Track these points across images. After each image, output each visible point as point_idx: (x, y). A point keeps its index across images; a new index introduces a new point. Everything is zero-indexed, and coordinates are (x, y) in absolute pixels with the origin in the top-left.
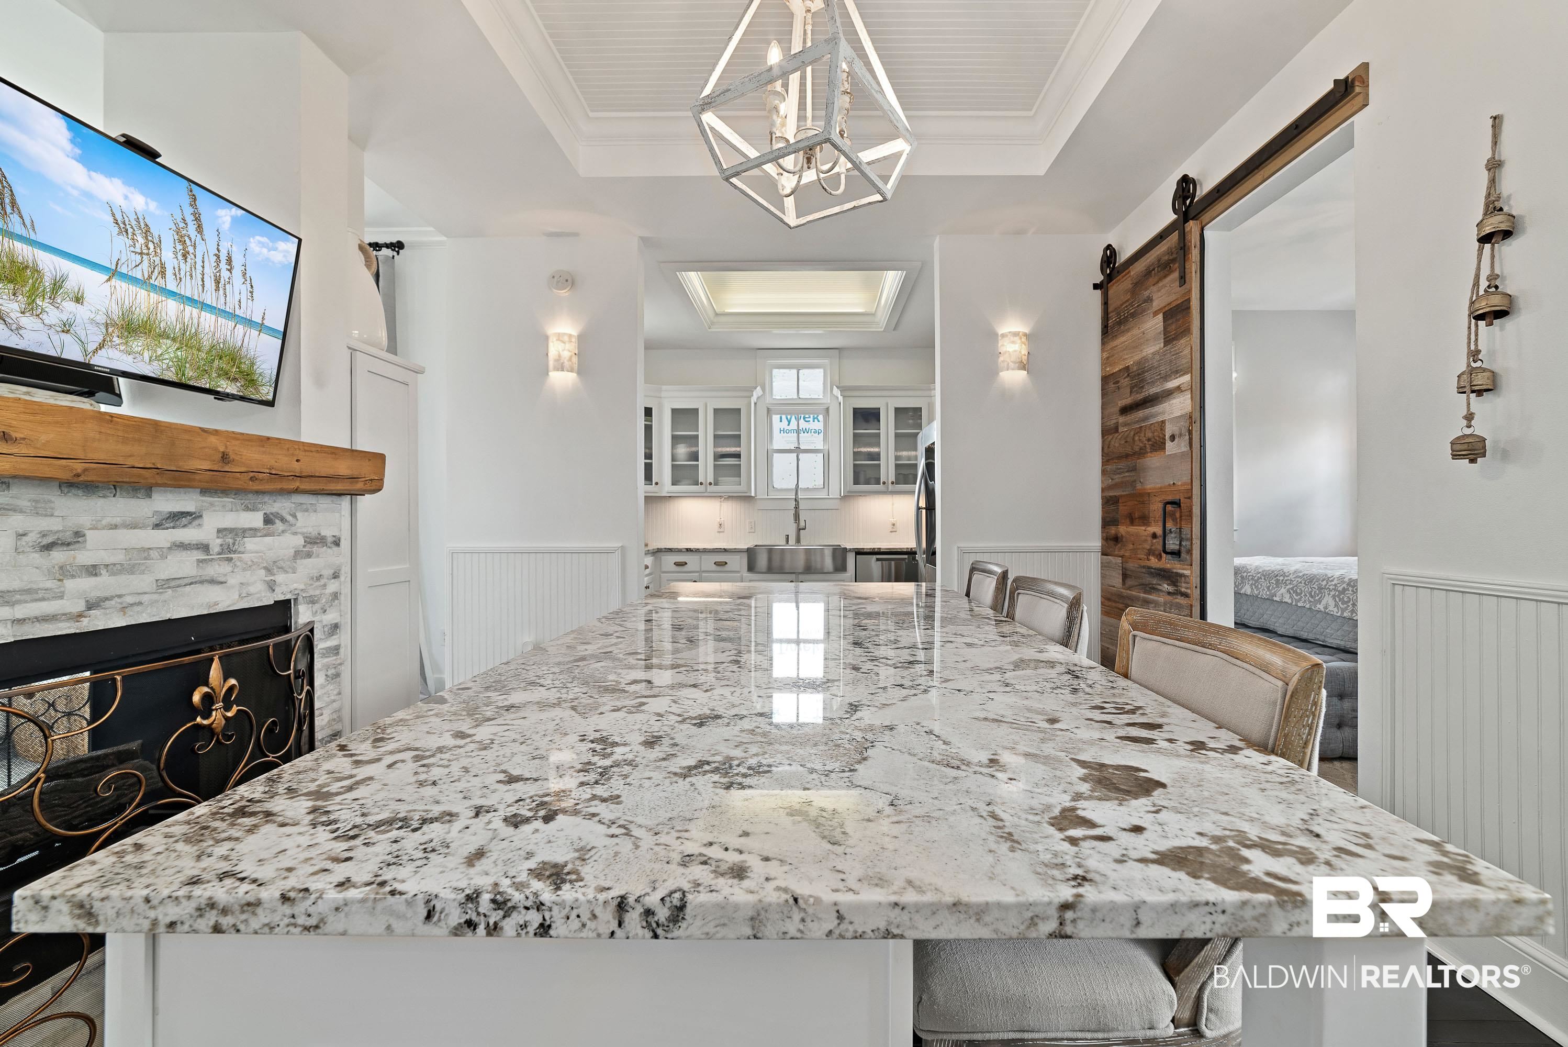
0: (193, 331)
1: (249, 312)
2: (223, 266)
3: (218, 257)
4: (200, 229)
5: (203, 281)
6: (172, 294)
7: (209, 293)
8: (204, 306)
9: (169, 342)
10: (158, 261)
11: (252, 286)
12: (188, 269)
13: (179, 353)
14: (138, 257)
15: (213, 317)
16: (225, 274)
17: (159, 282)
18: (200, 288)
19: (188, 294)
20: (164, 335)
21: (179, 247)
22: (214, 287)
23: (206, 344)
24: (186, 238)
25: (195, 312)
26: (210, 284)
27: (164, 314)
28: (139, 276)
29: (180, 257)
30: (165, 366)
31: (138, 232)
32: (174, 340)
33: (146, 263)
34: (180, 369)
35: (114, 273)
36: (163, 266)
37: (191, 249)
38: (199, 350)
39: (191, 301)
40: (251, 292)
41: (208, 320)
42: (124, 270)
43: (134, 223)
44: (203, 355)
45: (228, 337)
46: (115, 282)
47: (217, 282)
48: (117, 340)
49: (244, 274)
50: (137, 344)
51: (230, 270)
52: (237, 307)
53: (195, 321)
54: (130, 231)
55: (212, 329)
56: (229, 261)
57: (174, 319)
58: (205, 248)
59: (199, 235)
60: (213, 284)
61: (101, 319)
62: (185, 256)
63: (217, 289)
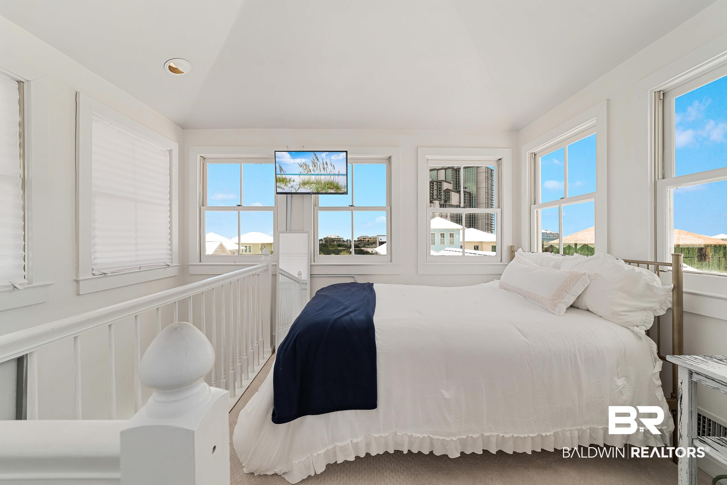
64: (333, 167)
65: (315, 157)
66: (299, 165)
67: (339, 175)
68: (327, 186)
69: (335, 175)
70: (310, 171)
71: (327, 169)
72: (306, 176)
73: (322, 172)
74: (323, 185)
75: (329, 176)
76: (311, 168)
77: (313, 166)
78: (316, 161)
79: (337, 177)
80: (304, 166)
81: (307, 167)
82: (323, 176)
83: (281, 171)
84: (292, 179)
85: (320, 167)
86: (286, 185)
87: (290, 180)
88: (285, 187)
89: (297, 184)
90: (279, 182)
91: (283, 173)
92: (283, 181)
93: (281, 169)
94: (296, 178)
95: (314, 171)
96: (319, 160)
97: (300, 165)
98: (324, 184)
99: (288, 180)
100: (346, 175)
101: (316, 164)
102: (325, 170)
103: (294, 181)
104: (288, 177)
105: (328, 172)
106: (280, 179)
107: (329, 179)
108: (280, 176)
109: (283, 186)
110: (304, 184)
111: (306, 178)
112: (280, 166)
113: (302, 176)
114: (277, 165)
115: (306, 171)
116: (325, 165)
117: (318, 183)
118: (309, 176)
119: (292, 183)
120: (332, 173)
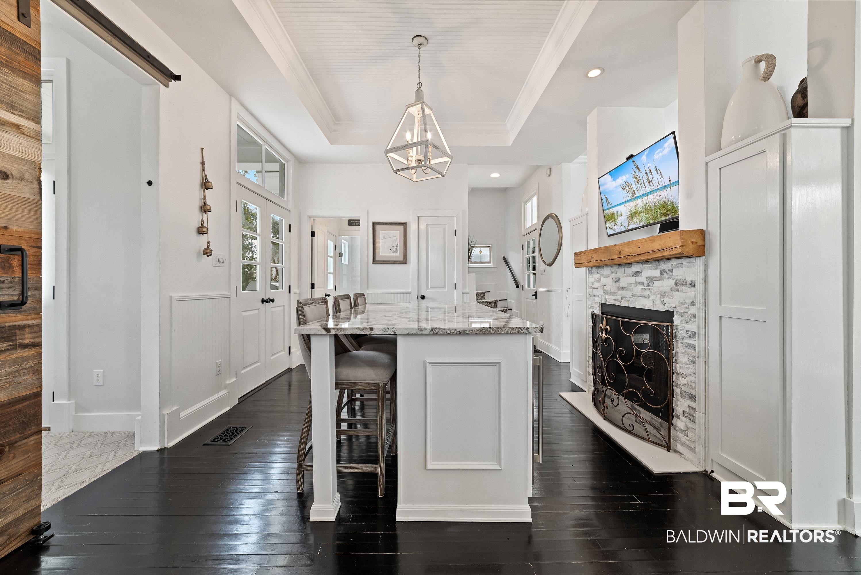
0: (647, 205)
1: (663, 183)
2: (649, 174)
3: (646, 173)
4: (639, 170)
5: (645, 185)
6: (639, 197)
7: (648, 188)
8: (648, 194)
9: (642, 214)
10: (632, 190)
11: (661, 172)
12: (640, 185)
13: (646, 216)
14: (628, 193)
15: (652, 195)
16: (650, 176)
17: (634, 196)
18: (645, 188)
19: (643, 194)
20: (641, 212)
21: (636, 181)
22: (648, 184)
23: (653, 207)
24: (637, 177)
25: (646, 197)
26: (647, 184)
27: (639, 206)
28: (630, 199)
29: (637, 184)
30: (644, 223)
31: (626, 186)
32: (643, 212)
33: (630, 193)
34: (648, 221)
35: (626, 202)
36: (634, 191)
37: (639, 179)
38: (651, 211)
39: (644, 195)
40: (661, 175)
41: (650, 198)
42: (627, 200)
43: (625, 185)
44: (653, 212)
45: (659, 199)
46: (626, 205)
47: (649, 182)
48: (631, 221)
49: (656, 170)
50: (635, 220)
51: (651, 174)
52: (658, 184)
53: (647, 202)
54: (625, 187)
55: (653, 200)
56: (650, 170)
57: (641, 205)
58: (642, 175)
59: (639, 172)
60: (648, 183)
61: (626, 217)
62: (638, 182)
63: (650, 184)
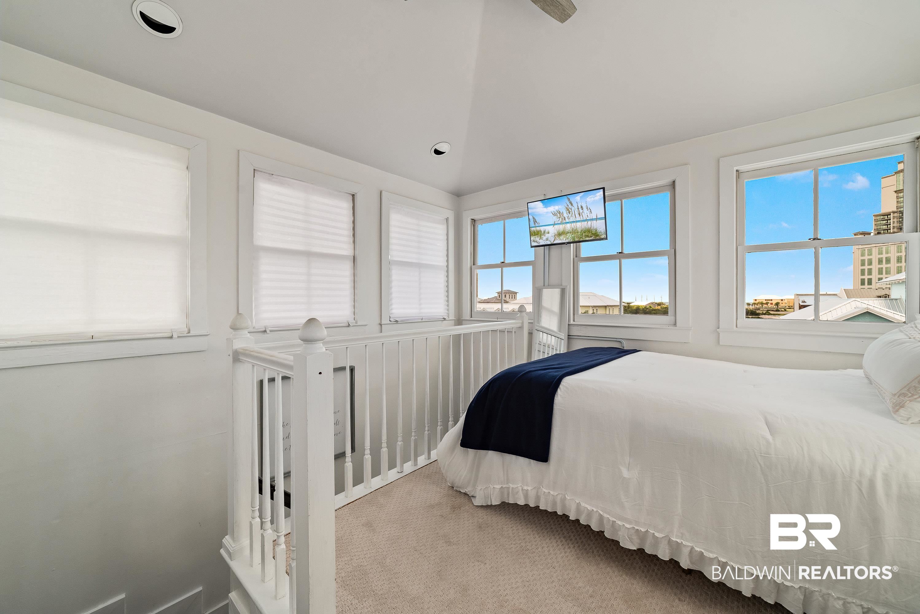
64: (590, 211)
65: (569, 202)
66: (552, 214)
67: (597, 219)
68: (584, 234)
69: (592, 220)
70: (565, 219)
71: (583, 214)
72: (561, 226)
73: (578, 219)
74: (579, 234)
75: (586, 222)
76: (565, 215)
77: (567, 213)
78: (570, 206)
79: (595, 222)
80: (558, 214)
81: (561, 215)
82: (579, 223)
83: (535, 223)
84: (546, 231)
85: (575, 213)
86: (541, 238)
87: (544, 232)
88: (541, 241)
89: (552, 236)
90: (534, 236)
91: (537, 225)
92: (538, 233)
93: (535, 221)
94: (551, 229)
95: (568, 218)
96: (574, 205)
97: (554, 213)
98: (581, 232)
99: (543, 232)
100: (604, 219)
101: (571, 210)
102: (581, 216)
103: (548, 233)
104: (542, 229)
105: (584, 218)
106: (534, 232)
107: (586, 226)
108: (534, 228)
109: (538, 239)
110: (560, 234)
111: (561, 227)
112: (534, 218)
113: (557, 226)
114: (531, 217)
115: (561, 220)
116: (580, 209)
117: (574, 231)
118: (564, 225)
119: (547, 235)
120: (588, 218)
